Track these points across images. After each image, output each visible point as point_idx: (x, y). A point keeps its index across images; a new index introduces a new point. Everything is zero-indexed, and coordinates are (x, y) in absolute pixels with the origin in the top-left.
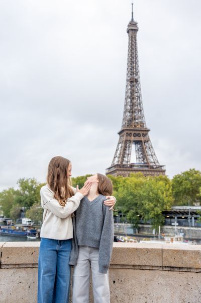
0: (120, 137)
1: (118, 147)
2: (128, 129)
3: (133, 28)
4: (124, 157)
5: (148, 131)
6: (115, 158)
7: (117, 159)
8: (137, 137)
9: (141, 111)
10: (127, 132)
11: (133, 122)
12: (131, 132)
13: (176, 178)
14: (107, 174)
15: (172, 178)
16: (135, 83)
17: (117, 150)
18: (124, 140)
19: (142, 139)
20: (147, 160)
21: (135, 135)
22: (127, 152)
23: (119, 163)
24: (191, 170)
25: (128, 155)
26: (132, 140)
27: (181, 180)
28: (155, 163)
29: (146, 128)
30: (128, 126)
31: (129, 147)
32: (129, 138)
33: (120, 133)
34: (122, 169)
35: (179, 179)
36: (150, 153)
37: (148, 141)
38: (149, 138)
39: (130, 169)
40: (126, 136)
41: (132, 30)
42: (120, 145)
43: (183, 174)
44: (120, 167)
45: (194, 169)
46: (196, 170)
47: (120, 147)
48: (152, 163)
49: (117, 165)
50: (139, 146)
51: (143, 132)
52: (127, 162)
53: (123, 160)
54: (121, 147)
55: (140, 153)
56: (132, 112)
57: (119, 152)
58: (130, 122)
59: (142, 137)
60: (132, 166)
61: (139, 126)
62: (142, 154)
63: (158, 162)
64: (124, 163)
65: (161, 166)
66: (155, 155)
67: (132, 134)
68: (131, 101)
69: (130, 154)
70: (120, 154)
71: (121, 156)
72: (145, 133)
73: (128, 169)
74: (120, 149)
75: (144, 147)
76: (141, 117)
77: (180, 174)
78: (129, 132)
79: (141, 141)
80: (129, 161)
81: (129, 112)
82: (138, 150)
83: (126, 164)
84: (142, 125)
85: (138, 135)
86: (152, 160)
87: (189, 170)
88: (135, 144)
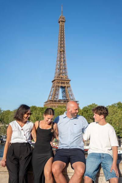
0: (53, 84)
1: (51, 89)
2: (58, 79)
3: (62, 20)
4: (55, 96)
5: (70, 81)
6: (49, 96)
7: (50, 97)
8: (63, 84)
9: (66, 69)
10: (57, 81)
11: (61, 75)
12: (60, 81)
13: (84, 108)
14: (44, 105)
15: (82, 109)
16: (62, 52)
17: (51, 92)
18: (56, 85)
19: (66, 85)
20: (68, 97)
21: (62, 83)
22: (57, 93)
23: (52, 99)
24: (93, 104)
25: (58, 94)
26: (60, 86)
27: (87, 110)
28: (73, 100)
29: (69, 79)
30: (58, 77)
31: (58, 90)
32: (58, 85)
33: (52, 82)
34: (54, 103)
35: (86, 109)
36: (70, 93)
37: (69, 87)
38: (70, 85)
39: (58, 103)
40: (57, 83)
41: (62, 21)
42: (53, 88)
43: (89, 106)
44: (53, 101)
45: (94, 104)
46: (96, 104)
47: (52, 90)
48: (71, 99)
49: (51, 100)
50: (64, 89)
51: (66, 81)
52: (57, 99)
53: (54, 98)
54: (54, 90)
55: (64, 93)
56: (61, 69)
57: (52, 93)
58: (59, 75)
59: (66, 84)
60: (59, 101)
61: (64, 78)
62: (65, 94)
63: (74, 99)
64: (55, 99)
65: (77, 102)
66: (73, 95)
67: (60, 82)
68: (60, 63)
69: (59, 94)
70: (53, 94)
71: (54, 95)
72: (68, 82)
73: (57, 103)
74: (52, 91)
75: (67, 90)
76: (66, 73)
77: (87, 106)
78: (58, 81)
79: (65, 87)
80: (58, 98)
81: (59, 69)
82: (63, 91)
83: (56, 100)
84: (66, 77)
85: (64, 83)
86: (71, 98)
87: (92, 104)
88: (62, 88)
